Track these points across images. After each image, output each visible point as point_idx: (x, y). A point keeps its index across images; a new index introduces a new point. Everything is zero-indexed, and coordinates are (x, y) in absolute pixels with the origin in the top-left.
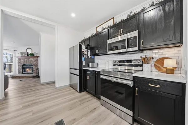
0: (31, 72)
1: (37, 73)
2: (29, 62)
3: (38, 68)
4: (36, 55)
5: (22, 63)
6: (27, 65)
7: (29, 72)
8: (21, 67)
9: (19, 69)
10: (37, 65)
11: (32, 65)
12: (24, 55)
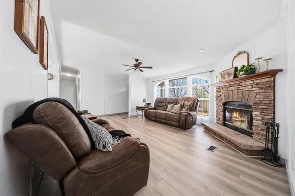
0: (244, 126)
1: (267, 140)
2: (240, 94)
3: (274, 119)
4: (263, 69)
5: (223, 97)
6: (234, 105)
7: (238, 124)
8: (221, 109)
9: (217, 112)
10: (272, 107)
11: (250, 106)
12: (226, 76)
